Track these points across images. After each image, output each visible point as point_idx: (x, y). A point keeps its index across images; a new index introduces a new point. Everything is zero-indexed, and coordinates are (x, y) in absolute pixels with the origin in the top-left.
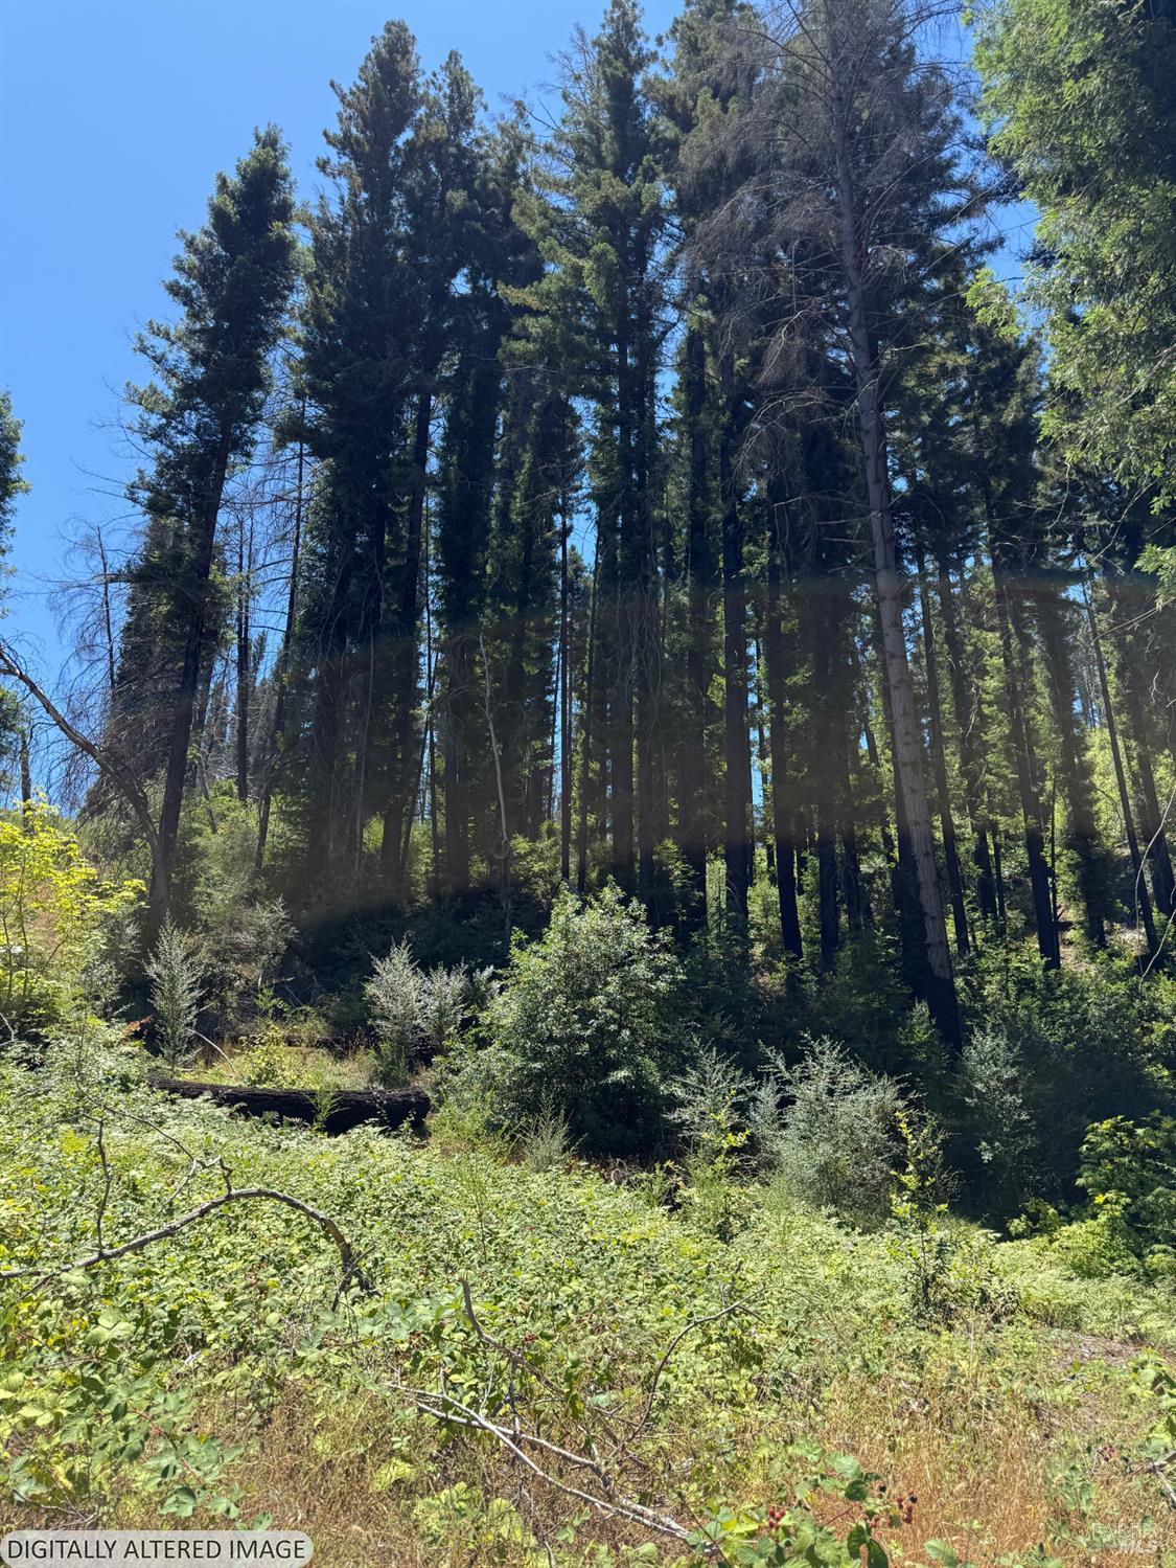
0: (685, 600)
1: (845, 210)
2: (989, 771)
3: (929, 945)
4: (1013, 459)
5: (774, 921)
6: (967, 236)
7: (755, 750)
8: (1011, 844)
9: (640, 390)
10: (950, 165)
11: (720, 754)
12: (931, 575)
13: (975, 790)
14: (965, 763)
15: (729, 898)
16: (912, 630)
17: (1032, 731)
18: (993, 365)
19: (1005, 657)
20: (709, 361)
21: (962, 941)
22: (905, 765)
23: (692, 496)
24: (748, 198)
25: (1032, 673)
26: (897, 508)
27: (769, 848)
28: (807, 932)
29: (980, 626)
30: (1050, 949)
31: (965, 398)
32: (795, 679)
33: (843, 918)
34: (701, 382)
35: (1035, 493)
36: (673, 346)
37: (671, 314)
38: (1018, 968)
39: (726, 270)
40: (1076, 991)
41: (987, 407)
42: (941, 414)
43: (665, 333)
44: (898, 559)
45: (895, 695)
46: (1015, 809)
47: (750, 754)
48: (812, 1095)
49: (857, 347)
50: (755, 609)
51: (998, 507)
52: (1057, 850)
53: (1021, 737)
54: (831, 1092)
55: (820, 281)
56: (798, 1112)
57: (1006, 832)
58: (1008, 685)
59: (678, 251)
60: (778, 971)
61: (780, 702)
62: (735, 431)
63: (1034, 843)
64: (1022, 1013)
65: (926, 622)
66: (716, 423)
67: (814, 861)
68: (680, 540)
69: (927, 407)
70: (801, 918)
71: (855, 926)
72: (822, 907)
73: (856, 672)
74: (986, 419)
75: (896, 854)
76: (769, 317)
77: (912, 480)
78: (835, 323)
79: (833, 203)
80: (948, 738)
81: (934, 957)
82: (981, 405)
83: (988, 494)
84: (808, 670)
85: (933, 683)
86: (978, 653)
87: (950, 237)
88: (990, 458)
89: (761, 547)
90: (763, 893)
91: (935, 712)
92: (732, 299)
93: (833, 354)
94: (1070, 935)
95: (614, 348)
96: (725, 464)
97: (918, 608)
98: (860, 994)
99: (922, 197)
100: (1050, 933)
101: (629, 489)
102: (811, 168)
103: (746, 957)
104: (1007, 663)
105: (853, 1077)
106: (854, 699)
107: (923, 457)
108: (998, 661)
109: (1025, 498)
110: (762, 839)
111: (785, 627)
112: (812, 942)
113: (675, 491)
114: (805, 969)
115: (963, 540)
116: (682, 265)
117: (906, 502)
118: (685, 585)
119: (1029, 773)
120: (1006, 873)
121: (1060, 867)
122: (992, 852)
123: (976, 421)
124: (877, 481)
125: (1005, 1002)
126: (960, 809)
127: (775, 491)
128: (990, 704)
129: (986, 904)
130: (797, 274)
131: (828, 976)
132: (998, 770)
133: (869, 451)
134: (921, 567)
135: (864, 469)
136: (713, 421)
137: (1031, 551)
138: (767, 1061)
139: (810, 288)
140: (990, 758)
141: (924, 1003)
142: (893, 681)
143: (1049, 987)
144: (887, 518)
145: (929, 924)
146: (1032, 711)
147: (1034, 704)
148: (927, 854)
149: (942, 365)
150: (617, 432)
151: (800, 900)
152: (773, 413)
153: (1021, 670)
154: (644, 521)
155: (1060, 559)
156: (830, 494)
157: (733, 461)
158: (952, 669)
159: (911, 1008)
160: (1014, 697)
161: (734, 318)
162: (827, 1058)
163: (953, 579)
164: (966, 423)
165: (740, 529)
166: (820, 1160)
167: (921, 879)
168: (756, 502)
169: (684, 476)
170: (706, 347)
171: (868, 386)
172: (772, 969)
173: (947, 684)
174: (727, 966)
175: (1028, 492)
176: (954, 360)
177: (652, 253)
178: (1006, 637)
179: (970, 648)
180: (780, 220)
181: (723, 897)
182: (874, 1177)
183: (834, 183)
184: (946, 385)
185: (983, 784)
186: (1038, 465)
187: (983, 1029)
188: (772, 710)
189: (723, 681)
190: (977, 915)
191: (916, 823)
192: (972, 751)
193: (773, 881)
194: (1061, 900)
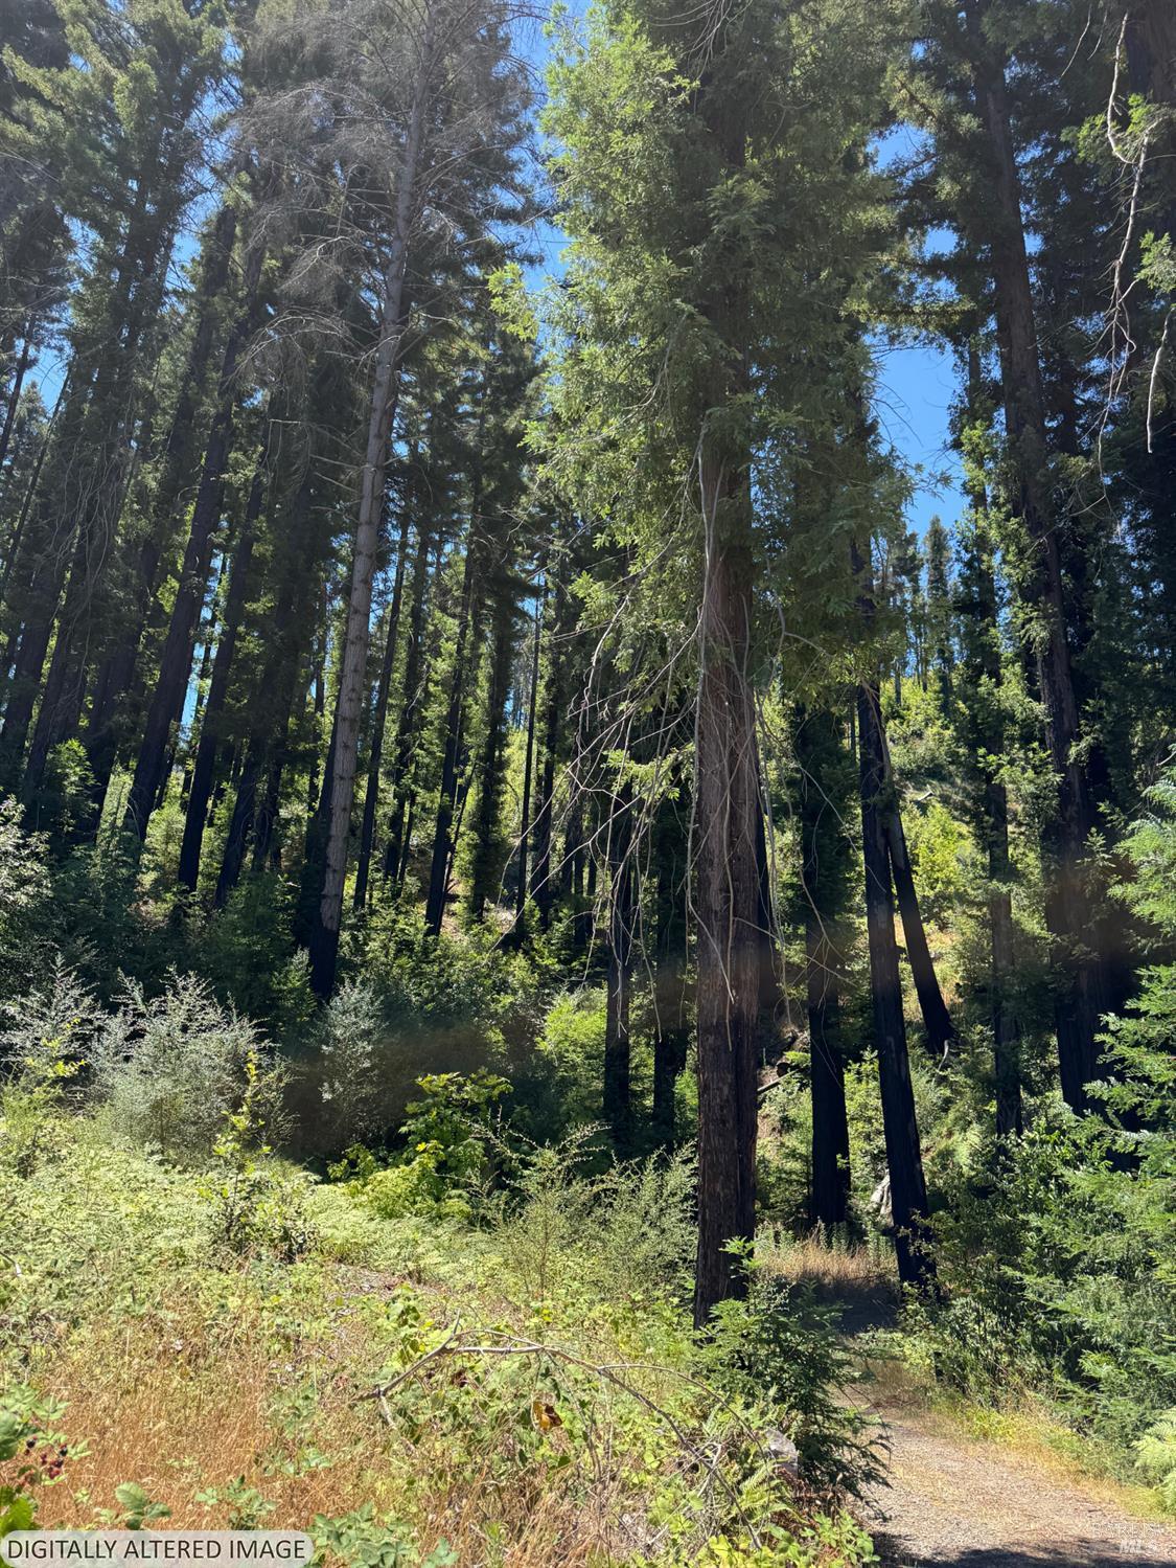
0: (154, 485)
1: (409, 156)
2: (421, 746)
3: (324, 897)
4: (506, 466)
5: (175, 849)
6: (513, 239)
7: (197, 667)
8: (424, 815)
9: (150, 242)
10: (514, 167)
11: (156, 662)
12: (412, 547)
13: (405, 759)
14: (402, 732)
15: (128, 816)
16: (382, 594)
17: (466, 718)
18: (510, 370)
19: (459, 644)
20: (238, 245)
21: (359, 898)
22: (344, 719)
23: (186, 378)
24: (318, 98)
25: (478, 667)
26: (391, 471)
27: (188, 773)
28: (207, 866)
29: (444, 609)
30: (434, 919)
31: (478, 391)
32: (255, 606)
33: (249, 856)
34: (223, 265)
35: (517, 504)
36: (202, 211)
37: (205, 177)
38: (402, 930)
39: (277, 158)
40: (448, 958)
41: (494, 408)
42: (453, 398)
43: (194, 194)
44: (384, 521)
45: (351, 650)
46: (436, 785)
47: (190, 670)
48: (164, 1030)
49: (389, 297)
50: (229, 520)
51: (483, 505)
52: (462, 829)
53: (456, 720)
54: (185, 1029)
55: (370, 217)
56: (147, 1045)
57: (424, 804)
58: (455, 671)
59: (232, 116)
60: (165, 901)
61: (234, 627)
62: (248, 329)
63: (444, 819)
64: (395, 971)
65: (397, 591)
66: (231, 313)
67: (232, 796)
68: (162, 421)
69: (442, 385)
70: (204, 850)
71: (258, 866)
72: (229, 842)
73: (320, 618)
74: (492, 419)
75: (317, 805)
76: (311, 227)
77: (413, 449)
78: (374, 265)
79: (400, 145)
80: (392, 706)
81: (327, 910)
82: (490, 404)
83: (478, 490)
84: (271, 601)
85: (391, 649)
86: (437, 634)
87: (498, 233)
88: (486, 458)
89: (249, 458)
90: (168, 819)
91: (386, 679)
92: (277, 193)
93: (366, 295)
94: (456, 907)
95: (134, 185)
96: (230, 359)
97: (392, 574)
98: (244, 935)
99: (483, 184)
100: (438, 900)
101: (113, 342)
102: (387, 101)
103: (132, 881)
104: (459, 650)
105: (213, 1015)
106: (311, 644)
107: (428, 432)
108: (451, 647)
109: (508, 506)
110: (182, 762)
111: (257, 549)
112: (209, 877)
113: (168, 366)
114: (195, 903)
115: (447, 524)
116: (232, 132)
117: (403, 469)
118: (157, 470)
119: (454, 753)
120: (414, 841)
121: (460, 845)
122: (406, 820)
123: (482, 417)
124: (379, 436)
125: (383, 959)
126: (387, 774)
127: (276, 405)
128: (436, 684)
129: (390, 867)
130: (348, 198)
131: (215, 913)
132: (429, 747)
133: (377, 403)
134: (404, 534)
135: (367, 421)
136: (230, 310)
137: (502, 556)
138: (124, 991)
139: (358, 218)
140: (425, 733)
141: (306, 951)
142: (351, 636)
143: (426, 951)
144: (379, 477)
145: (330, 876)
146: (470, 700)
147: (473, 694)
148: (344, 809)
149: (465, 351)
150: (116, 275)
151: (207, 833)
152: (291, 326)
153: (470, 661)
154: (125, 383)
155: (524, 571)
156: (330, 431)
157: (238, 358)
158: (410, 643)
159: (292, 954)
160: (458, 683)
161: (271, 212)
162: (188, 994)
163: (430, 558)
164: (473, 415)
165: (233, 432)
166: (155, 1095)
167: (333, 832)
168: (255, 411)
169: (184, 354)
170: (238, 230)
171: (390, 340)
172: (158, 898)
173: (404, 655)
174: (107, 888)
175: (511, 503)
176: (476, 350)
177: (199, 102)
178: (464, 626)
179: (431, 628)
180: (344, 134)
181: (122, 813)
182: (210, 1116)
183: (406, 126)
184: (463, 372)
185: (414, 756)
186: (525, 479)
187: (353, 982)
188: (224, 633)
189: (176, 584)
190: (380, 875)
191: (342, 778)
192: (411, 723)
193: (184, 807)
194: (454, 875)
